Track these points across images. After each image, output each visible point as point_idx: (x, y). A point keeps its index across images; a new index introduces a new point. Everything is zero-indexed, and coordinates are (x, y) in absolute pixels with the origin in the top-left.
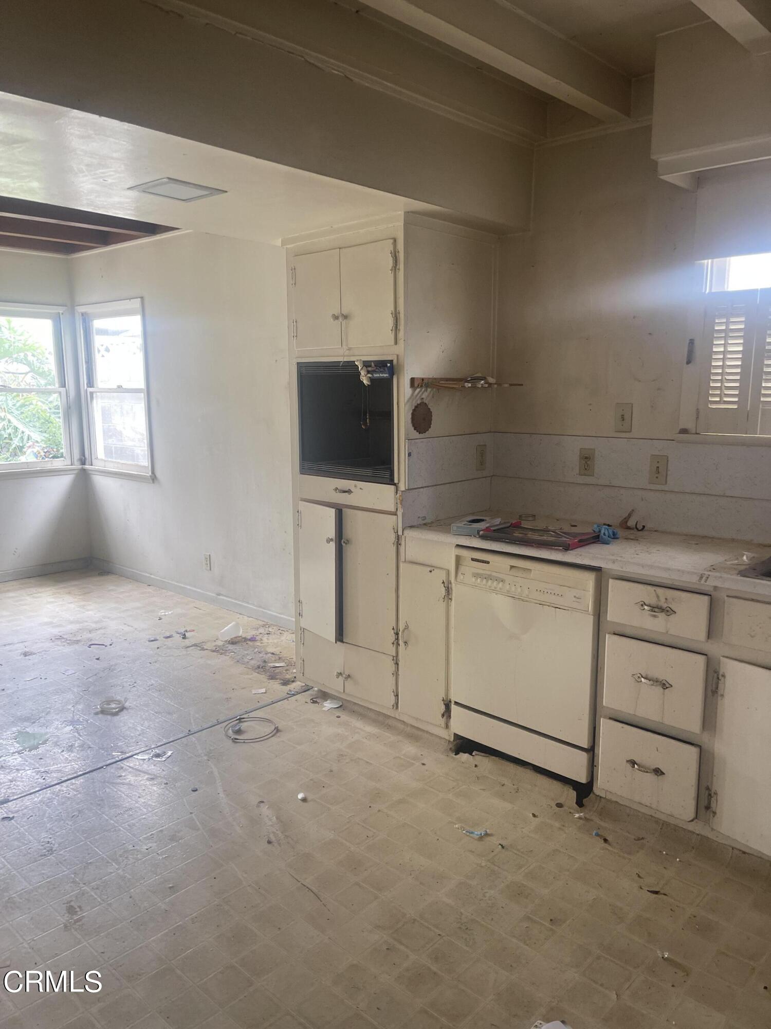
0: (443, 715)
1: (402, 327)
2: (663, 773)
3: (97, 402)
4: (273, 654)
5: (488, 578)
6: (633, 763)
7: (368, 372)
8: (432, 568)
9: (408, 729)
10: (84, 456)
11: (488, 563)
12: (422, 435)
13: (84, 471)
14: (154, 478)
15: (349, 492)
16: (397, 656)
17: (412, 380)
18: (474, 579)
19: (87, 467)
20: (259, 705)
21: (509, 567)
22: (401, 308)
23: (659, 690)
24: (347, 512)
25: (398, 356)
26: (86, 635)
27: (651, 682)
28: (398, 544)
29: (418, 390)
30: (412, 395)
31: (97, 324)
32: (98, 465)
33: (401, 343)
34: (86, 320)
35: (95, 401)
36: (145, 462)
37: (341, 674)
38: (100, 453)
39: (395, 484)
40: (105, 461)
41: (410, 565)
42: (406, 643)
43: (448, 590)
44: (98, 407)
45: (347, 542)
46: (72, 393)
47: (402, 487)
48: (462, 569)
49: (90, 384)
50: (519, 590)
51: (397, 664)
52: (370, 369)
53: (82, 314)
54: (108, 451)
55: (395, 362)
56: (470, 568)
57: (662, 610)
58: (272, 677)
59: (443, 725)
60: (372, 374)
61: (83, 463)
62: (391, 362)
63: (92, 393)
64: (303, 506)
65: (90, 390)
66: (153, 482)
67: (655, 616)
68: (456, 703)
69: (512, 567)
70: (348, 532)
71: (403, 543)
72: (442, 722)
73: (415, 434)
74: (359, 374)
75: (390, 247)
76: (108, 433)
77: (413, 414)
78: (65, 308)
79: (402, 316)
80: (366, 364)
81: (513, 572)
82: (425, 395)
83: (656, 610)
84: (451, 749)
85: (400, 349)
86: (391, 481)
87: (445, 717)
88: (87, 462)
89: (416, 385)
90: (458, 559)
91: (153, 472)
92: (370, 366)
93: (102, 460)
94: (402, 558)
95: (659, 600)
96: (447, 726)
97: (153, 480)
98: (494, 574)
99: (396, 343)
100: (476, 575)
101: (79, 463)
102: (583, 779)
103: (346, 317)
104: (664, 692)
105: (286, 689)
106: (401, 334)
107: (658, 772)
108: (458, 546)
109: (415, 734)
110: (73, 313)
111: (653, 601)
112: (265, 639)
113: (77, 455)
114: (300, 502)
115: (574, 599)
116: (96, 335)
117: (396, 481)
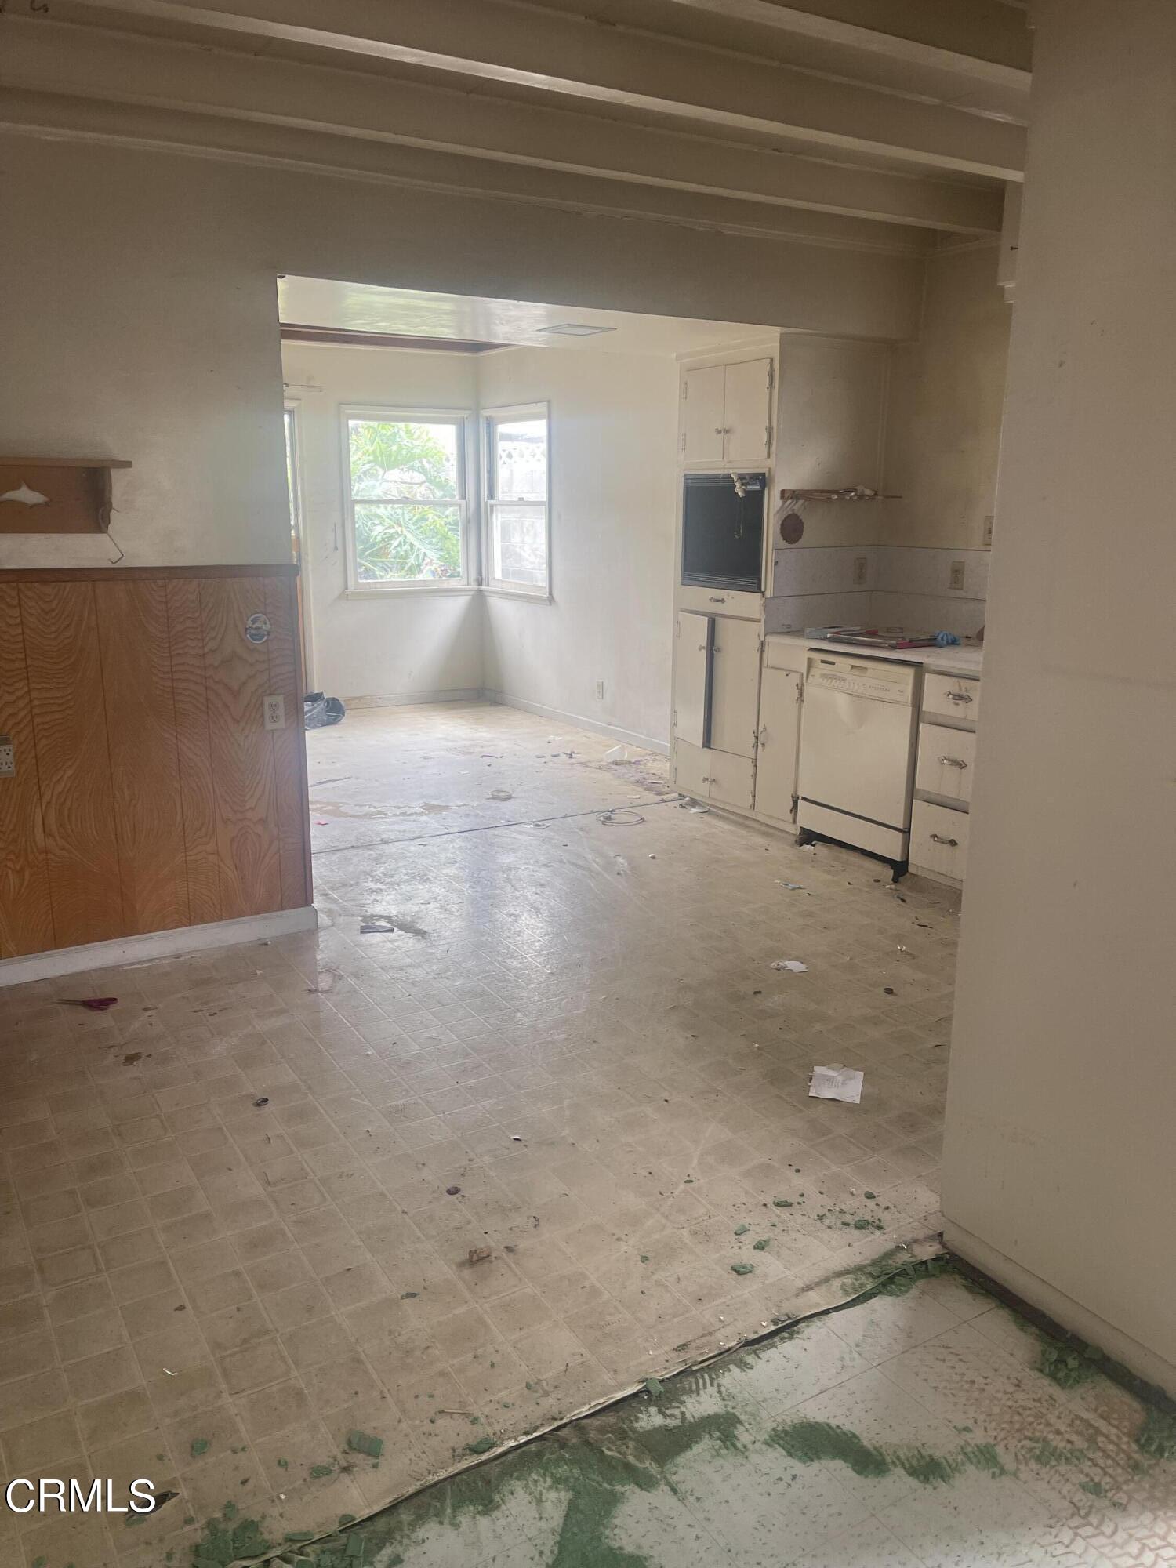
0: (791, 811)
1: (774, 442)
2: (956, 844)
3: (497, 516)
4: (654, 774)
5: (834, 677)
6: (935, 836)
7: (743, 484)
8: (789, 672)
9: (764, 828)
10: (481, 576)
11: (833, 664)
12: (793, 546)
13: (480, 592)
14: (551, 599)
15: (722, 601)
16: (756, 759)
17: (783, 492)
18: (821, 680)
19: (483, 588)
20: (631, 805)
21: (850, 667)
22: (774, 424)
23: (956, 769)
24: (719, 621)
25: (770, 469)
26: (478, 749)
27: (950, 763)
28: (762, 651)
29: (789, 502)
30: (782, 506)
31: (502, 429)
32: (494, 586)
33: (773, 456)
34: (490, 424)
35: (494, 516)
36: (544, 584)
37: (707, 779)
38: (498, 574)
39: (762, 593)
40: (502, 581)
41: (773, 671)
42: (763, 744)
43: (801, 692)
44: (497, 521)
45: (718, 650)
46: (472, 506)
47: (768, 595)
48: (812, 671)
49: (491, 496)
50: (856, 687)
51: (756, 766)
52: (744, 481)
53: (487, 419)
54: (505, 573)
55: (767, 475)
56: (820, 669)
57: (961, 698)
58: (648, 789)
59: (791, 821)
60: (746, 486)
61: (480, 584)
62: (763, 475)
63: (492, 506)
64: (682, 616)
65: (490, 502)
66: (551, 605)
67: (957, 704)
68: (803, 799)
69: (853, 667)
70: (719, 642)
71: (766, 650)
72: (790, 817)
73: (783, 544)
74: (734, 487)
75: (766, 363)
76: (505, 553)
77: (782, 525)
78: (470, 412)
79: (775, 430)
80: (741, 477)
81: (856, 672)
82: (798, 506)
83: (957, 698)
84: (796, 841)
85: (771, 462)
86: (758, 590)
87: (793, 812)
88: (484, 582)
89: (786, 496)
90: (810, 662)
91: (551, 594)
92: (744, 479)
93: (498, 580)
94: (765, 664)
95: (960, 689)
96: (794, 822)
97: (550, 601)
98: (839, 674)
99: (769, 456)
100: (824, 676)
101: (475, 583)
102: (897, 856)
103: (727, 431)
104: (960, 773)
105: (660, 798)
106: (774, 448)
107: (953, 843)
108: (812, 649)
109: (770, 831)
110: (477, 416)
111: (955, 690)
112: (649, 764)
113: (473, 575)
114: (680, 613)
115: (899, 693)
116: (501, 440)
117: (763, 590)
